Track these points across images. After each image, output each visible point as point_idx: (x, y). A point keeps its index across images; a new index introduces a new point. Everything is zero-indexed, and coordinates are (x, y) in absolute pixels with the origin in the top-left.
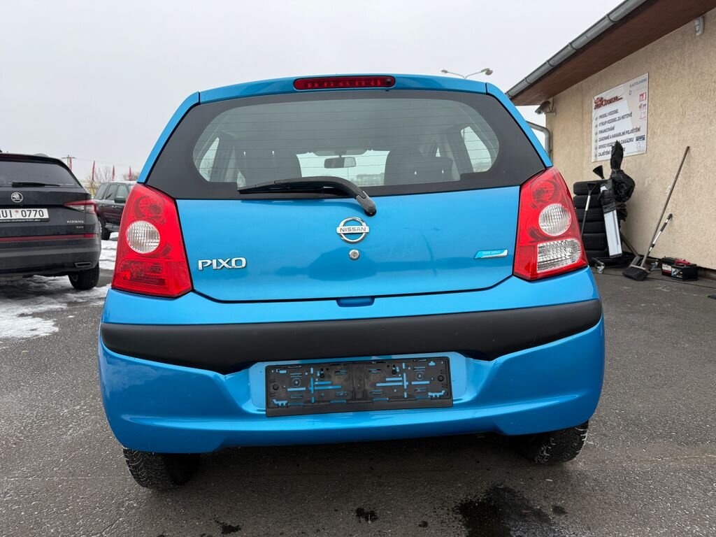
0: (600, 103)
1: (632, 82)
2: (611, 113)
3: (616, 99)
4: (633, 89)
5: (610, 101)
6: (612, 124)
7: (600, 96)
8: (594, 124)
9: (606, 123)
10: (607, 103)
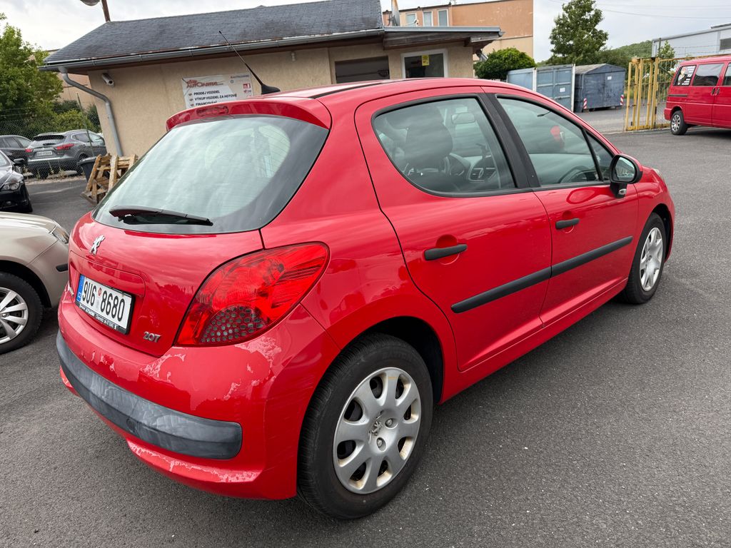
0: (195, 84)
1: (233, 75)
2: (210, 93)
3: (215, 84)
4: (233, 79)
5: (208, 84)
6: (214, 100)
7: (193, 79)
8: (187, 98)
9: (204, 98)
10: (203, 85)
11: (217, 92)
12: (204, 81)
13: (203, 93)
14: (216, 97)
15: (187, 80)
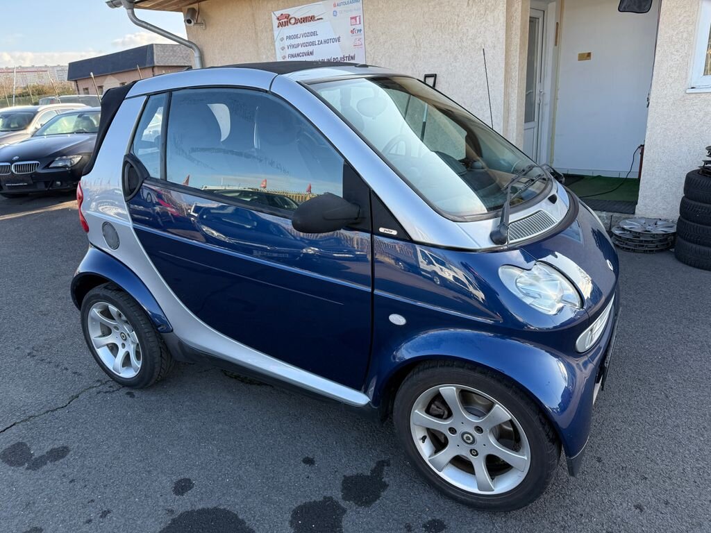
0: (285, 21)
2: (306, 35)
3: (312, 18)
4: (338, 9)
5: (305, 20)
6: (310, 49)
7: (285, 12)
8: (278, 45)
9: (298, 45)
10: (298, 21)
11: (314, 34)
12: (299, 16)
13: (296, 37)
14: (313, 44)
15: (278, 13)
